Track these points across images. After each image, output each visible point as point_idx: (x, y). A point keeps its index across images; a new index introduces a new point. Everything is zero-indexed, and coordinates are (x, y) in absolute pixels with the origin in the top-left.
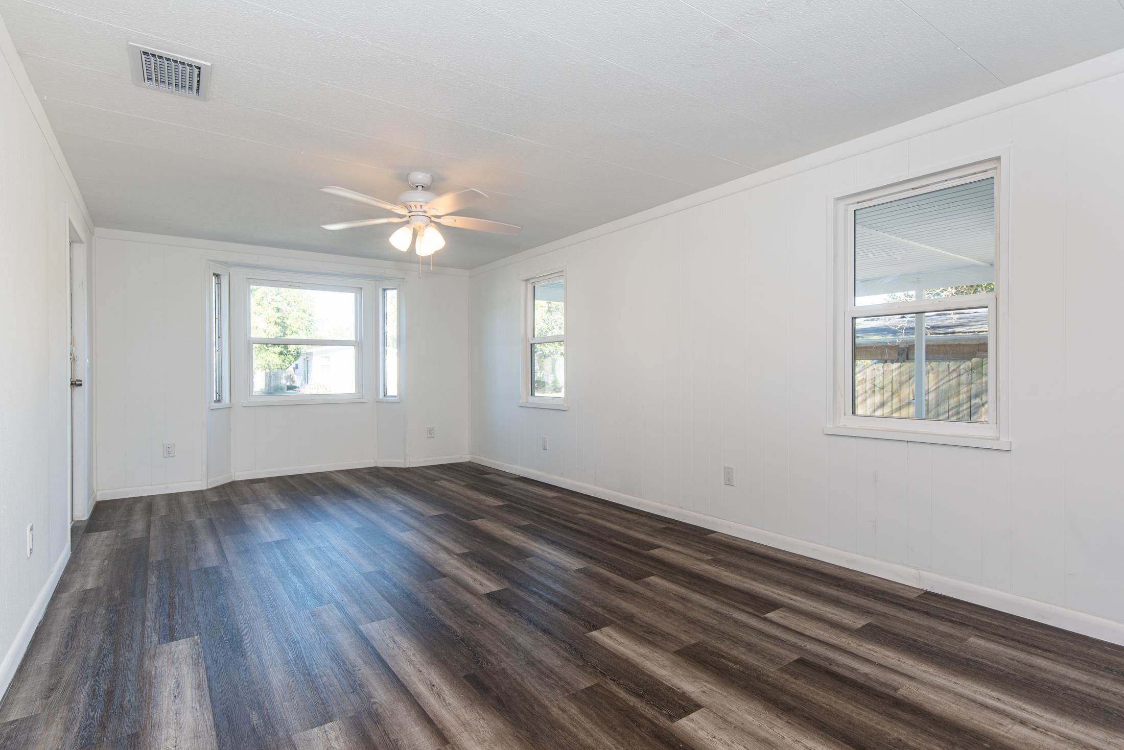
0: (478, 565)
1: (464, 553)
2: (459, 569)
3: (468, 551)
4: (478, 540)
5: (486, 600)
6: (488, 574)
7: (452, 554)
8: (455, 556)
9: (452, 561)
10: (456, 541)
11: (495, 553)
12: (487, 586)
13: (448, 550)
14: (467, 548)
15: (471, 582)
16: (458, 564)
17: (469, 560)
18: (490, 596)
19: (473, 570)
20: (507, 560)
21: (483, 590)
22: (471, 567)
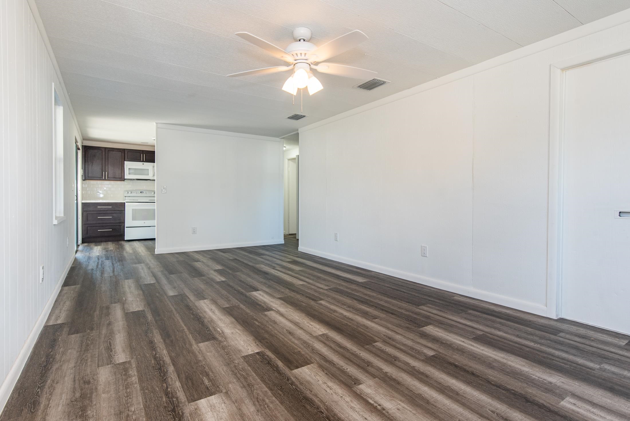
0: (260, 303)
1: (269, 311)
2: (271, 301)
3: (266, 313)
4: (257, 323)
5: (259, 289)
6: (255, 298)
7: (276, 310)
8: (274, 309)
9: (276, 306)
10: (275, 322)
11: (248, 311)
12: (258, 293)
13: (279, 314)
14: (266, 315)
15: (265, 295)
16: (272, 304)
17: (265, 306)
18: (256, 290)
19: (263, 301)
20: (242, 306)
21: (260, 292)
22: (265, 303)
